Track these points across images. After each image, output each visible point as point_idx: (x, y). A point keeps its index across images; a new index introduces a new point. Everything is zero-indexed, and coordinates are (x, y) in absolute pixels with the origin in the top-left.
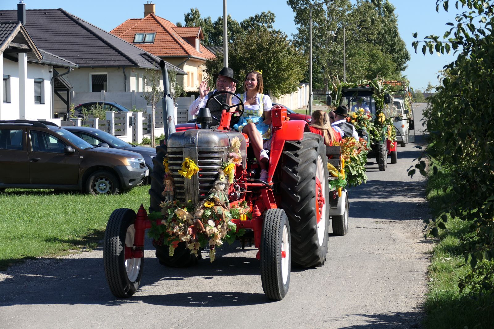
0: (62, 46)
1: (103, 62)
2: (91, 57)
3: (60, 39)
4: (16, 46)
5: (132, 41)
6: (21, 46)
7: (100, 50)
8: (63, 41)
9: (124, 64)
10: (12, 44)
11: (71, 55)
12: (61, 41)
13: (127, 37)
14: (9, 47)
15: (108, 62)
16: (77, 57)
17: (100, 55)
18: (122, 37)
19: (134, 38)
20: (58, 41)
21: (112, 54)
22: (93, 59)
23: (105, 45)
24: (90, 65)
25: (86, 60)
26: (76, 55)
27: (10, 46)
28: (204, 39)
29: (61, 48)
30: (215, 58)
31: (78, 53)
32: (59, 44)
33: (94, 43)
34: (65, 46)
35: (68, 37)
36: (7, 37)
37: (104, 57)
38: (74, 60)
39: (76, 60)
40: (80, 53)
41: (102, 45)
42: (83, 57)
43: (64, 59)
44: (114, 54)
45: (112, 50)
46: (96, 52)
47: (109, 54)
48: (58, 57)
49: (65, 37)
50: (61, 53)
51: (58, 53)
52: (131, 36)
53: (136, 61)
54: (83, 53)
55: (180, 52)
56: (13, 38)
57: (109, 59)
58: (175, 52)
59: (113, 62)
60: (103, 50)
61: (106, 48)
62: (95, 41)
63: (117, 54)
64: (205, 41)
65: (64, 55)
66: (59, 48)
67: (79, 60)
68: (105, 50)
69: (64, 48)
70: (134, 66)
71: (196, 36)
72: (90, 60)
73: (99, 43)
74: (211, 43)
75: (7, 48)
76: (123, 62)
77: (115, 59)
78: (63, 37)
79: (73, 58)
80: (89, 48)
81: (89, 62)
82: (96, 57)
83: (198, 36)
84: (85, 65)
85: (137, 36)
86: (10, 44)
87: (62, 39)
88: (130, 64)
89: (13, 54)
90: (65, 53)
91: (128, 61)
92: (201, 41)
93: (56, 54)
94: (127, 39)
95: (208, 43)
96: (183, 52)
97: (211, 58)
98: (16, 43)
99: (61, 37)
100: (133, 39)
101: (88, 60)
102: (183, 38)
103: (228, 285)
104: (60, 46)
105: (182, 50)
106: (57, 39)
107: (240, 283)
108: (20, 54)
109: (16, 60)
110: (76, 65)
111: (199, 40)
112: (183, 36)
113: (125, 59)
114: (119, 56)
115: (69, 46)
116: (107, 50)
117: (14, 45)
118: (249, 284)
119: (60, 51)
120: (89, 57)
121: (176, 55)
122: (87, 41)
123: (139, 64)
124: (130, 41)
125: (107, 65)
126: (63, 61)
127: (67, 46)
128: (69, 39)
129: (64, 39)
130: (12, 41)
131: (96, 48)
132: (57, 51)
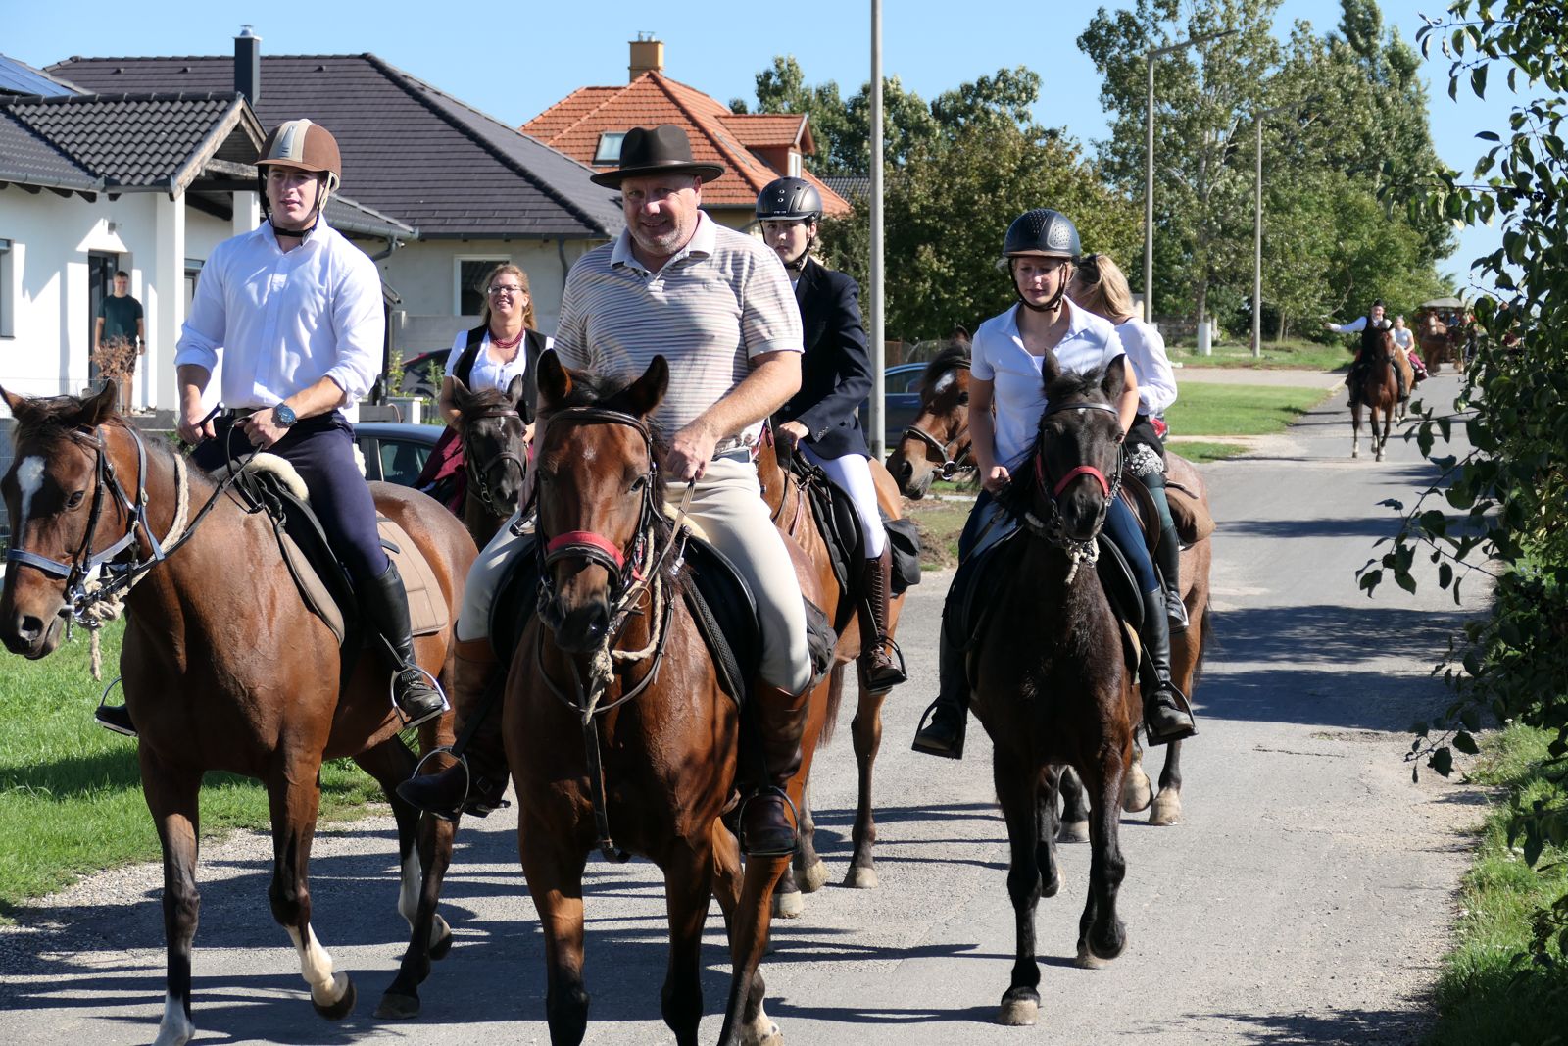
0: (372, 170)
1: (498, 222)
2: (461, 206)
3: (363, 149)
4: (227, 171)
5: (591, 157)
6: (242, 169)
7: (488, 184)
8: (374, 156)
9: (561, 230)
10: (215, 164)
11: (399, 200)
12: (367, 156)
13: (573, 143)
14: (203, 174)
15: (514, 222)
16: (417, 207)
17: (487, 199)
18: (560, 143)
19: (598, 147)
20: (359, 156)
21: (526, 198)
22: (467, 214)
23: (505, 169)
24: (457, 230)
25: (443, 214)
26: (414, 199)
27: (207, 171)
28: (814, 151)
29: (367, 178)
30: (847, 211)
31: (420, 192)
32: (361, 163)
33: (470, 162)
34: (380, 170)
35: (389, 142)
36: (199, 142)
37: (501, 206)
38: (408, 214)
39: (414, 214)
40: (427, 192)
41: (494, 169)
42: (434, 207)
43: (376, 213)
44: (533, 199)
45: (525, 184)
46: (476, 191)
47: (517, 199)
48: (356, 204)
49: (382, 142)
50: (366, 192)
51: (359, 192)
52: (588, 143)
53: (601, 221)
54: (434, 192)
55: (738, 193)
56: (218, 145)
57: (517, 214)
58: (724, 193)
59: (527, 222)
60: (496, 184)
61: (506, 177)
62: (474, 155)
63: (539, 196)
64: (819, 158)
65: (376, 200)
66: (360, 178)
67: (422, 214)
68: (503, 184)
69: (375, 178)
70: (593, 236)
71: (789, 142)
72: (457, 214)
73: (485, 162)
74: (837, 164)
75: (199, 176)
76: (560, 222)
77: (534, 214)
78: (374, 142)
79: (403, 207)
80: (456, 177)
81: (454, 222)
82: (476, 206)
83: (797, 142)
84: (441, 230)
85: (605, 143)
86: (209, 163)
87: (371, 149)
88: (582, 229)
89: (217, 194)
90: (380, 192)
91: (573, 220)
92: (804, 157)
93: (352, 197)
94: (575, 150)
95: (829, 166)
96: (748, 193)
97: (837, 212)
98: (225, 162)
99: (367, 142)
100: (594, 149)
101: (450, 214)
102: (749, 148)
103: (841, 918)
104: (364, 170)
105: (744, 186)
106: (355, 149)
107: (880, 912)
108: (237, 194)
109: (225, 213)
110: (410, 229)
111: (799, 157)
112: (748, 143)
113: (564, 213)
114: (548, 203)
115: (393, 170)
116: (511, 184)
117: (220, 166)
118: (907, 916)
119: (364, 185)
120: (454, 206)
121: (727, 201)
122: (448, 156)
123: (607, 231)
124: (584, 157)
125: (509, 230)
126: (370, 219)
127: (386, 170)
128: (392, 149)
129: (377, 149)
130: (215, 156)
131: (478, 177)
132: (356, 185)
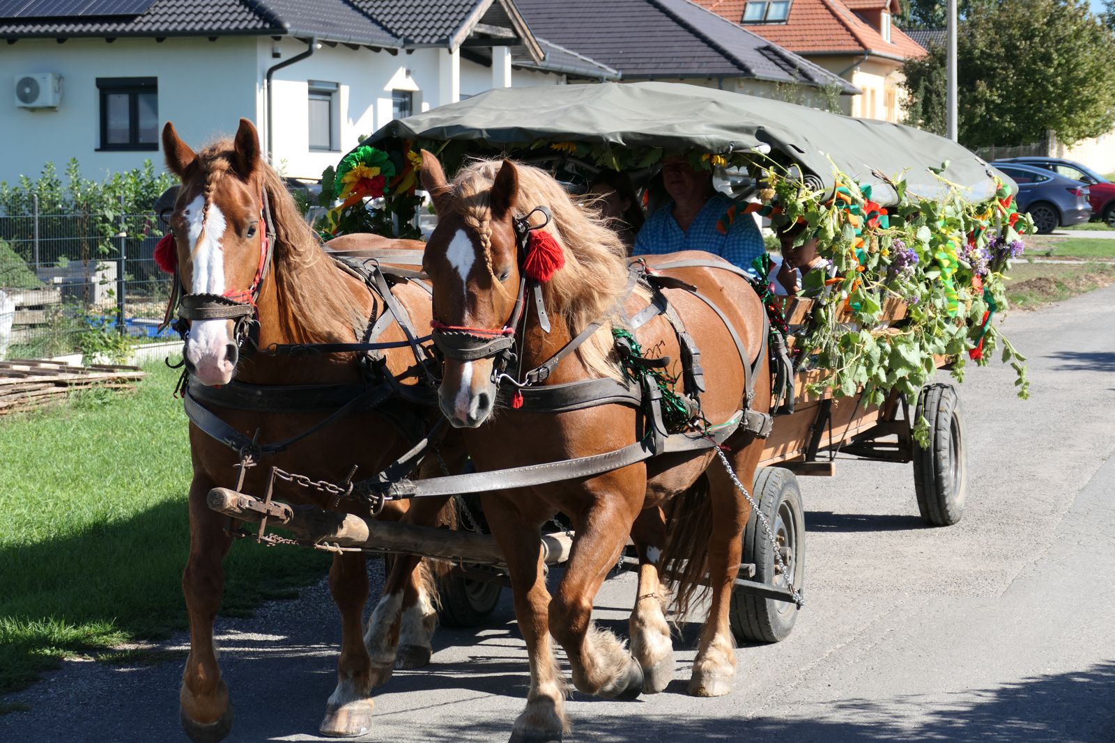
0: (585, 30)
1: (675, 66)
2: (649, 55)
3: (579, 15)
4: (489, 32)
5: (739, 18)
6: (499, 31)
7: (668, 39)
8: (586, 20)
9: (720, 71)
10: (480, 27)
11: (605, 51)
12: (582, 20)
13: (727, 9)
14: (472, 35)
15: (687, 65)
16: (618, 56)
17: (667, 50)
18: (717, 9)
19: (744, 11)
20: (576, 20)
21: (695, 49)
22: (654, 60)
23: (680, 28)
24: (646, 72)
25: (636, 61)
26: (616, 51)
27: (475, 32)
28: (900, 12)
29: (583, 35)
30: (926, 55)
31: (620, 45)
32: (579, 25)
33: (655, 24)
34: (591, 30)
35: (597, 10)
36: (469, 12)
37: (677, 55)
38: (611, 61)
39: (616, 61)
40: (625, 45)
41: (672, 28)
42: (630, 55)
43: (591, 61)
44: (700, 49)
45: (695, 39)
46: (660, 44)
47: (688, 49)
48: (576, 54)
49: (592, 10)
50: (582, 46)
51: (577, 46)
52: (737, 8)
53: (748, 64)
54: (630, 45)
55: (846, 43)
56: (482, 14)
57: (689, 60)
58: (836, 43)
59: (696, 65)
60: (674, 39)
61: (681, 33)
62: (658, 18)
63: (704, 47)
64: (902, 17)
65: (588, 51)
66: (578, 36)
67: (621, 61)
68: (679, 39)
69: (588, 36)
70: (743, 75)
71: (882, 5)
72: (647, 60)
73: (666, 23)
74: (915, 21)
75: (469, 36)
76: (719, 65)
77: (700, 60)
78: (587, 10)
79: (608, 56)
80: (645, 34)
81: (645, 66)
82: (660, 55)
83: (888, 5)
84: (635, 72)
85: (750, 8)
86: (476, 27)
87: (585, 15)
88: (735, 70)
89: (481, 49)
90: (591, 46)
91: (729, 64)
92: (893, 16)
93: (572, 49)
94: (728, 14)
95: (909, 23)
96: (852, 42)
97: (917, 55)
98: (487, 26)
99: (581, 10)
100: (741, 13)
101: (641, 61)
102: (853, 11)
103: (959, 559)
104: (580, 30)
105: (850, 37)
106: (574, 15)
107: (986, 554)
108: (496, 49)
109: (486, 62)
110: (615, 72)
111: (889, 16)
112: (853, 7)
113: (723, 59)
114: (710, 52)
115: (601, 30)
116: (685, 38)
117: (484, 29)
118: (1006, 558)
119: (580, 41)
120: (644, 55)
121: (837, 49)
122: (639, 19)
123: (753, 71)
124: (734, 19)
125: (684, 71)
126: (587, 65)
127: (596, 30)
128: (600, 15)
129: (589, 15)
130: (480, 22)
131: (661, 34)
132: (574, 41)
